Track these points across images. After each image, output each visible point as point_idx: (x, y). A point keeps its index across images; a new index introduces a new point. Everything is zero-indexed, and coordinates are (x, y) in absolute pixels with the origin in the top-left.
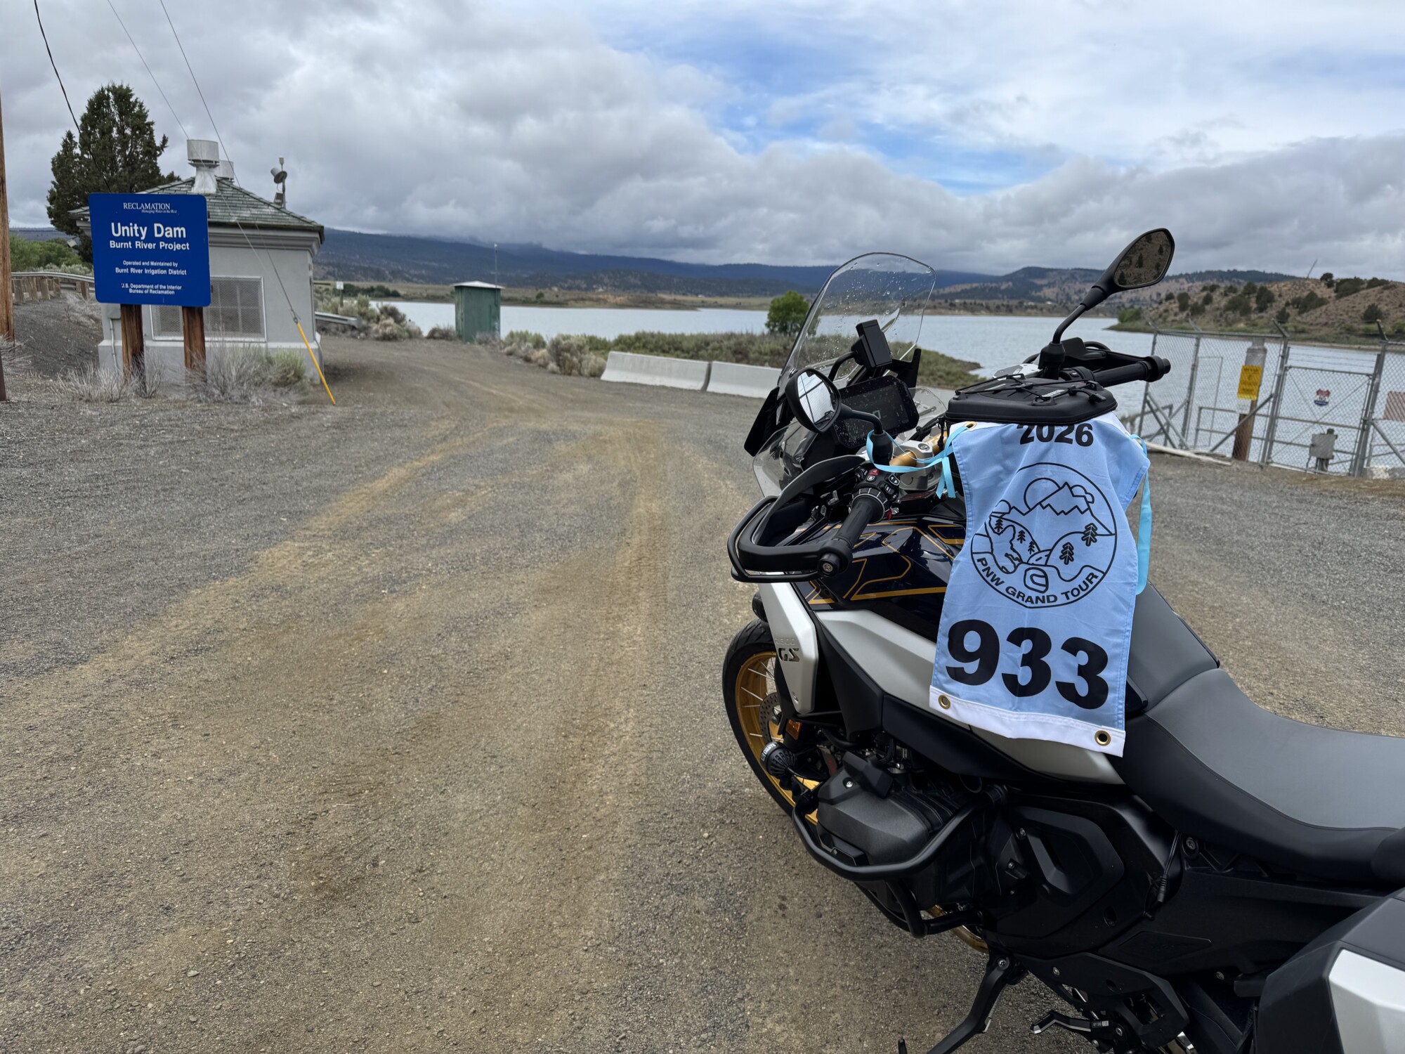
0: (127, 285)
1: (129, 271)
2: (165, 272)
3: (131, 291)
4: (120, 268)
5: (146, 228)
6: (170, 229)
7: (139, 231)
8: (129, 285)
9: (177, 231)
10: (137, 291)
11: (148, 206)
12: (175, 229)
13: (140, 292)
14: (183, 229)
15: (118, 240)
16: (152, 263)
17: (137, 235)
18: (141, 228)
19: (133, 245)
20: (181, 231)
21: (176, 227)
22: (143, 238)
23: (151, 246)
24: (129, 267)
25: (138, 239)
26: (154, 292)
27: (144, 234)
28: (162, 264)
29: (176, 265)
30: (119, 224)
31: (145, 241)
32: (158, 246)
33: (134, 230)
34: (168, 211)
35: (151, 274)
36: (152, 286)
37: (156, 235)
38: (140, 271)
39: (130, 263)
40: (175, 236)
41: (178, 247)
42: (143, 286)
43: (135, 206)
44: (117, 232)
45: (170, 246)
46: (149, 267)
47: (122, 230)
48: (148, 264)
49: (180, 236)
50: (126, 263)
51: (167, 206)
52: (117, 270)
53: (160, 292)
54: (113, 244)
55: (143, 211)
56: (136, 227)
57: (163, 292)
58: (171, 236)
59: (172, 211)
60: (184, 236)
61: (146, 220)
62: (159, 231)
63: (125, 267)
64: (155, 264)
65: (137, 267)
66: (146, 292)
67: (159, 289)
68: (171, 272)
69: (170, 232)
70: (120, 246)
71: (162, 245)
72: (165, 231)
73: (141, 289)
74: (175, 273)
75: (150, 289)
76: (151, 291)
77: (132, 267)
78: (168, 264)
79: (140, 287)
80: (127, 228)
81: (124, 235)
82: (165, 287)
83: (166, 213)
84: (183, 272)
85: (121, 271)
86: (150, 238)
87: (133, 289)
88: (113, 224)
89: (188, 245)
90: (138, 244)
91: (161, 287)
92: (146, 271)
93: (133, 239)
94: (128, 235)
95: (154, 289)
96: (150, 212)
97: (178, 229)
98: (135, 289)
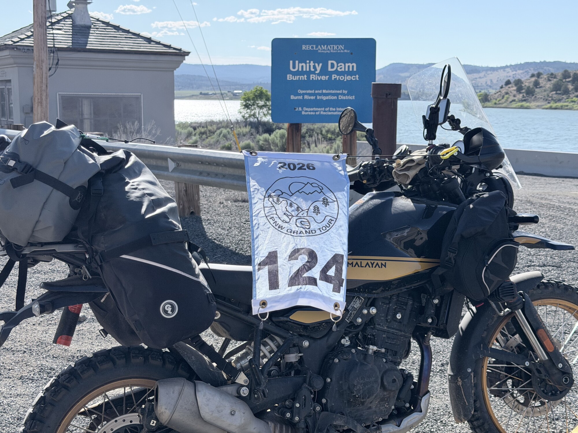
0: (300, 109)
1: (303, 97)
2: (335, 98)
3: (303, 113)
4: (295, 96)
5: (321, 65)
6: (343, 64)
7: (314, 67)
8: (302, 109)
9: (349, 66)
10: (309, 113)
11: (324, 47)
12: (347, 65)
13: (312, 113)
14: (355, 65)
15: (294, 74)
16: (324, 91)
17: (312, 70)
18: (316, 65)
19: (308, 77)
20: (353, 66)
21: (348, 63)
22: (317, 72)
23: (324, 78)
24: (303, 94)
25: (314, 73)
26: (324, 113)
27: (319, 69)
28: (334, 92)
29: (346, 92)
30: (297, 62)
31: (319, 75)
32: (330, 77)
33: (310, 66)
34: (342, 51)
35: (322, 100)
36: (323, 109)
37: (330, 69)
38: (313, 98)
39: (304, 92)
40: (347, 70)
41: (349, 78)
42: (315, 109)
43: (312, 47)
44: (294, 67)
45: (342, 78)
46: (320, 95)
47: (299, 66)
48: (320, 92)
49: (351, 70)
50: (300, 91)
51: (341, 47)
52: (292, 97)
53: (330, 113)
54: (289, 77)
55: (319, 51)
56: (312, 64)
57: (332, 113)
58: (343, 70)
59: (346, 51)
60: (355, 69)
61: (323, 58)
62: (333, 66)
63: (300, 95)
64: (327, 92)
65: (310, 94)
66: (318, 113)
67: (329, 111)
68: (341, 97)
69: (342, 67)
70: (297, 78)
71: (334, 77)
72: (338, 66)
73: (313, 111)
74: (344, 98)
75: (321, 111)
76: (322, 113)
77: (307, 94)
78: (338, 92)
79: (312, 109)
80: (304, 64)
81: (300, 70)
82: (334, 109)
83: (340, 53)
84: (350, 98)
85: (296, 98)
86: (324, 71)
87: (306, 111)
88: (291, 62)
89: (357, 76)
90: (312, 77)
91: (331, 109)
92: (318, 97)
93: (309, 73)
94: (304, 70)
95: (325, 111)
96: (325, 52)
97: (350, 64)
98: (307, 111)
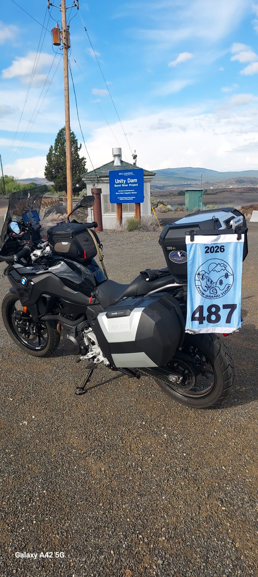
1: (120, 193)
4: (117, 193)
8: (120, 198)
11: (126, 173)
15: (117, 184)
16: (127, 191)
21: (134, 179)
25: (123, 184)
27: (125, 182)
28: (130, 191)
30: (117, 180)
32: (129, 185)
33: (122, 181)
35: (126, 194)
37: (128, 182)
38: (123, 193)
40: (134, 182)
41: (135, 185)
43: (122, 174)
45: (132, 185)
54: (115, 186)
61: (125, 178)
72: (131, 181)
73: (123, 198)
74: (133, 193)
76: (126, 199)
82: (130, 198)
83: (132, 175)
84: (136, 193)
89: (138, 184)
94: (120, 183)
